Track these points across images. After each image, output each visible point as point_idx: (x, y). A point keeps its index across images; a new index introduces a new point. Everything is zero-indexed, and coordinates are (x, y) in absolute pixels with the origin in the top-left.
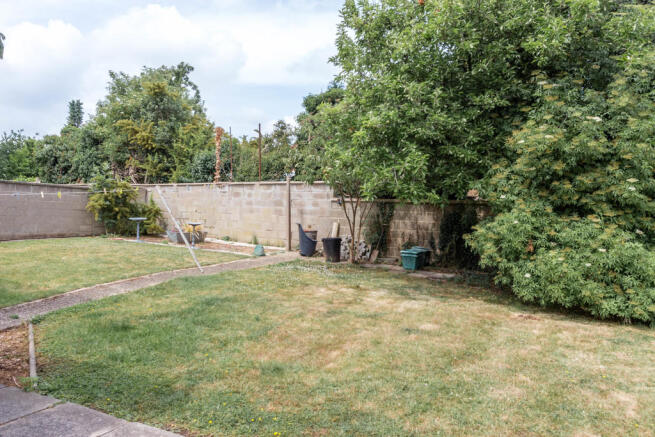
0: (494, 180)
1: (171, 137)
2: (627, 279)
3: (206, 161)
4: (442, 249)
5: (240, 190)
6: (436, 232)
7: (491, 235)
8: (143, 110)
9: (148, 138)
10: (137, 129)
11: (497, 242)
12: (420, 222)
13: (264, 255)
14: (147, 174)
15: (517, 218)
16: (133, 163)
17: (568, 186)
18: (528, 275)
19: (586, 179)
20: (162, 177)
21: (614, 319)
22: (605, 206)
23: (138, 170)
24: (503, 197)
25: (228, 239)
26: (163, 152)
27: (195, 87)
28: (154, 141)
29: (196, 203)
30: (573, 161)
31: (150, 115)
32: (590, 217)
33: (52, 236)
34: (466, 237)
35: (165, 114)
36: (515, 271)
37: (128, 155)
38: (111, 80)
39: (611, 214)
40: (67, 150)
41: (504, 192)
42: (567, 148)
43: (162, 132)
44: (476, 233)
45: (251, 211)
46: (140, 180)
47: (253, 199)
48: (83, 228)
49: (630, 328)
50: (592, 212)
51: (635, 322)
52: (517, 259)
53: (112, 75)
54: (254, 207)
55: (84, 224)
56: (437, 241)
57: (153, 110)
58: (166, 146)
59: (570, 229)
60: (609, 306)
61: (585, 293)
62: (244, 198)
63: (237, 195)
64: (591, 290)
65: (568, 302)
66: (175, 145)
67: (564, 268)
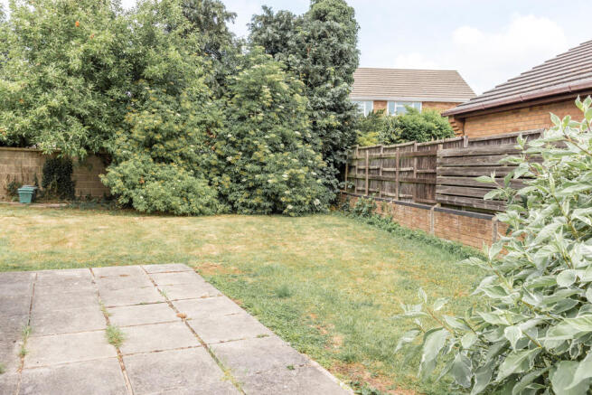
0: (118, 141)
2: (190, 195)
4: (45, 187)
6: (40, 174)
7: (118, 174)
11: (123, 179)
12: (25, 166)
15: (134, 164)
17: (162, 147)
18: (142, 197)
19: (170, 144)
21: (184, 215)
22: (179, 158)
24: (124, 152)
30: (165, 134)
32: (172, 164)
34: (101, 176)
36: (133, 195)
39: (181, 162)
41: (124, 149)
42: (163, 128)
44: (109, 174)
49: (191, 218)
50: (172, 161)
51: (193, 214)
52: (134, 188)
56: (40, 181)
59: (162, 170)
60: (182, 209)
61: (173, 203)
64: (176, 202)
65: (163, 208)
67: (163, 191)
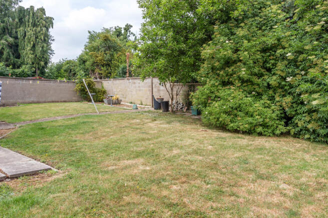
1: (112, 59)
3: (123, 69)
5: (135, 81)
8: (100, 47)
9: (102, 59)
10: (98, 55)
13: (137, 109)
14: (103, 75)
15: (206, 88)
16: (97, 71)
18: (207, 113)
19: (229, 70)
20: (108, 76)
23: (99, 74)
24: (203, 79)
25: (131, 103)
26: (109, 65)
27: (134, 35)
28: (104, 61)
29: (119, 87)
31: (103, 49)
33: (61, 102)
35: (109, 48)
37: (95, 67)
38: (89, 35)
40: (75, 66)
43: (108, 57)
45: (140, 91)
46: (101, 78)
47: (140, 85)
48: (74, 98)
53: (89, 32)
54: (141, 88)
55: (75, 97)
57: (104, 47)
58: (110, 63)
62: (137, 85)
63: (135, 83)
66: (113, 62)
